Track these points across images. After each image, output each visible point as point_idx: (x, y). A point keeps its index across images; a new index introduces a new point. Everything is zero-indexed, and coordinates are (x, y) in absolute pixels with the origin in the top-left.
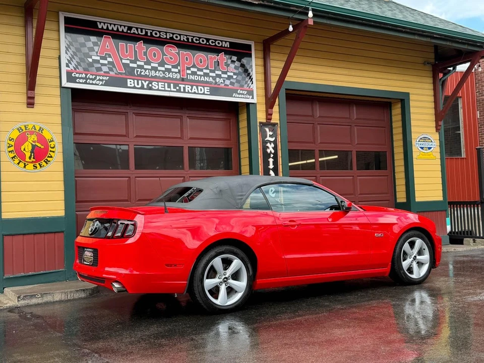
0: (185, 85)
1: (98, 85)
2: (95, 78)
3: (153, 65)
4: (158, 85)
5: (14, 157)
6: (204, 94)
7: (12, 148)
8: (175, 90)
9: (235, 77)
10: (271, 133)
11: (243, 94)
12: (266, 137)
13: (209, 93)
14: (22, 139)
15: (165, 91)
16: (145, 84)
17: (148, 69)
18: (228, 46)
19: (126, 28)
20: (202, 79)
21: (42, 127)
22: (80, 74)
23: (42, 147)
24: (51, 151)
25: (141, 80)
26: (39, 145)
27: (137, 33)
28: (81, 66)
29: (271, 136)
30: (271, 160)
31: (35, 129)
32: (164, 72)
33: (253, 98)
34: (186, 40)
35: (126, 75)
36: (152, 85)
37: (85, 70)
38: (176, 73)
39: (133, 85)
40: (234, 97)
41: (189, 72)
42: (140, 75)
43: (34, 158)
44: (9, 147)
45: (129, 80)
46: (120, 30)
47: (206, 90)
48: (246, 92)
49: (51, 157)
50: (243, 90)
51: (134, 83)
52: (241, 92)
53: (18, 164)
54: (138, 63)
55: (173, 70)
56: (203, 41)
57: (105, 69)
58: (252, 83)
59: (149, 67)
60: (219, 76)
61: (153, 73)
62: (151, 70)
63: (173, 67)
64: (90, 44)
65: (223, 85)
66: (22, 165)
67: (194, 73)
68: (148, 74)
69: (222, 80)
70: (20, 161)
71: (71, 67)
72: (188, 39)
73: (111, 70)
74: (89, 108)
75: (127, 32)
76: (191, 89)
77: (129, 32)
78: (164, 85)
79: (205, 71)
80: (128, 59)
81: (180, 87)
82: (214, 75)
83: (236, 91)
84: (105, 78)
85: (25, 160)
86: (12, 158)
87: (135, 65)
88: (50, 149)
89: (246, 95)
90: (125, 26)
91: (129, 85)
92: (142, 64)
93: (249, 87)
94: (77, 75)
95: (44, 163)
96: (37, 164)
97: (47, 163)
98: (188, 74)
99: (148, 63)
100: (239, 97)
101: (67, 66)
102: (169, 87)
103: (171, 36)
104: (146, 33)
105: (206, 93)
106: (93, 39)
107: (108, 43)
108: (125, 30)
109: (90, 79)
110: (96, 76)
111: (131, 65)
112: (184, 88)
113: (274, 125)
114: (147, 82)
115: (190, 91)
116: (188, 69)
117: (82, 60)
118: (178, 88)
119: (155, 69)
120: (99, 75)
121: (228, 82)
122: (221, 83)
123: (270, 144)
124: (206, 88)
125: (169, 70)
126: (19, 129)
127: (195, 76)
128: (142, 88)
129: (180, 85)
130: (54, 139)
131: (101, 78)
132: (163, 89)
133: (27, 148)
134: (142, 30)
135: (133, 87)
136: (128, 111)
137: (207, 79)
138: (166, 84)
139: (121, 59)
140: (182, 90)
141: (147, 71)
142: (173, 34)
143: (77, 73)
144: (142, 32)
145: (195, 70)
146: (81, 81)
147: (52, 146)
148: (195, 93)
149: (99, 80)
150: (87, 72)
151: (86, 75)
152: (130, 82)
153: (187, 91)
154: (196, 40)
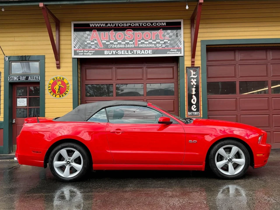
0: (137, 50)
1: (89, 55)
2: (88, 52)
3: (119, 42)
4: (121, 52)
5: (51, 92)
6: (148, 54)
7: (50, 88)
8: (131, 53)
9: (169, 42)
10: (194, 73)
11: (174, 52)
12: (191, 75)
13: (152, 53)
14: (55, 84)
15: (125, 54)
16: (114, 52)
17: (116, 44)
18: (165, 25)
19: (105, 24)
20: (148, 45)
21: (64, 77)
22: (80, 51)
23: (64, 87)
24: (67, 89)
25: (112, 50)
26: (62, 86)
27: (110, 26)
28: (81, 47)
29: (194, 75)
30: (194, 89)
31: (61, 79)
32: (125, 45)
33: (181, 53)
34: (138, 26)
35: (104, 49)
36: (118, 52)
37: (83, 48)
38: (132, 44)
39: (107, 53)
40: (168, 54)
41: (140, 43)
42: (112, 48)
43: (59, 92)
44: (49, 88)
45: (105, 51)
46: (102, 26)
47: (150, 52)
48: (176, 50)
49: (67, 91)
50: (174, 49)
51: (108, 52)
52: (173, 50)
53: (53, 95)
54: (111, 42)
55: (130, 43)
56: (149, 24)
57: (93, 47)
58: (181, 44)
59: (117, 43)
60: (159, 43)
61: (119, 46)
62: (117, 44)
63: (130, 41)
64: (86, 35)
65: (161, 47)
66: (54, 95)
67: (142, 43)
68: (116, 47)
69: (160, 45)
70: (54, 94)
71: (77, 48)
72: (139, 25)
73: (96, 47)
74: (93, 67)
75: (105, 27)
76: (141, 52)
77: (106, 26)
78: (125, 52)
79: (149, 41)
80: (105, 40)
81: (134, 52)
82: (155, 42)
83: (169, 50)
84: (93, 51)
85: (55, 93)
86: (50, 92)
87: (109, 43)
88: (67, 88)
89: (176, 52)
90: (104, 24)
91: (105, 54)
92: (113, 42)
93: (179, 47)
94: (79, 52)
95: (64, 95)
96: (61, 95)
97: (65, 95)
98: (139, 44)
99: (116, 41)
100: (171, 54)
101: (75, 47)
102: (128, 52)
103: (130, 24)
104: (116, 25)
105: (150, 53)
106: (88, 32)
107: (95, 34)
108: (104, 26)
109: (86, 53)
110: (89, 51)
111: (107, 43)
112: (136, 52)
113: (197, 67)
114: (115, 51)
115: (140, 53)
116: (140, 41)
117: (82, 44)
118: (132, 52)
119: (120, 44)
120: (90, 50)
121: (164, 46)
122: (160, 46)
123: (194, 80)
124: (149, 51)
125: (128, 44)
126: (54, 79)
127: (143, 45)
128: (112, 54)
129: (134, 51)
130: (69, 83)
131: (91, 51)
132: (124, 54)
133: (57, 87)
134: (113, 24)
135: (108, 54)
136: (113, 67)
137: (150, 45)
138: (126, 51)
139: (102, 41)
140: (135, 53)
141: (116, 45)
142: (131, 23)
143: (79, 50)
144: (113, 25)
145: (143, 41)
146: (81, 54)
147: (68, 86)
148: (143, 54)
149: (90, 53)
150: (84, 50)
151: (84, 51)
152: (106, 52)
153: (138, 53)
154: (145, 24)
